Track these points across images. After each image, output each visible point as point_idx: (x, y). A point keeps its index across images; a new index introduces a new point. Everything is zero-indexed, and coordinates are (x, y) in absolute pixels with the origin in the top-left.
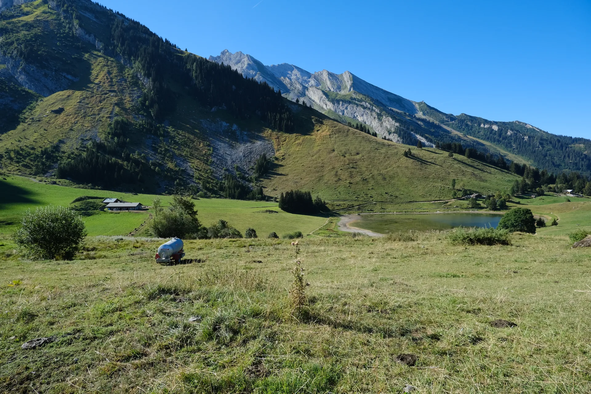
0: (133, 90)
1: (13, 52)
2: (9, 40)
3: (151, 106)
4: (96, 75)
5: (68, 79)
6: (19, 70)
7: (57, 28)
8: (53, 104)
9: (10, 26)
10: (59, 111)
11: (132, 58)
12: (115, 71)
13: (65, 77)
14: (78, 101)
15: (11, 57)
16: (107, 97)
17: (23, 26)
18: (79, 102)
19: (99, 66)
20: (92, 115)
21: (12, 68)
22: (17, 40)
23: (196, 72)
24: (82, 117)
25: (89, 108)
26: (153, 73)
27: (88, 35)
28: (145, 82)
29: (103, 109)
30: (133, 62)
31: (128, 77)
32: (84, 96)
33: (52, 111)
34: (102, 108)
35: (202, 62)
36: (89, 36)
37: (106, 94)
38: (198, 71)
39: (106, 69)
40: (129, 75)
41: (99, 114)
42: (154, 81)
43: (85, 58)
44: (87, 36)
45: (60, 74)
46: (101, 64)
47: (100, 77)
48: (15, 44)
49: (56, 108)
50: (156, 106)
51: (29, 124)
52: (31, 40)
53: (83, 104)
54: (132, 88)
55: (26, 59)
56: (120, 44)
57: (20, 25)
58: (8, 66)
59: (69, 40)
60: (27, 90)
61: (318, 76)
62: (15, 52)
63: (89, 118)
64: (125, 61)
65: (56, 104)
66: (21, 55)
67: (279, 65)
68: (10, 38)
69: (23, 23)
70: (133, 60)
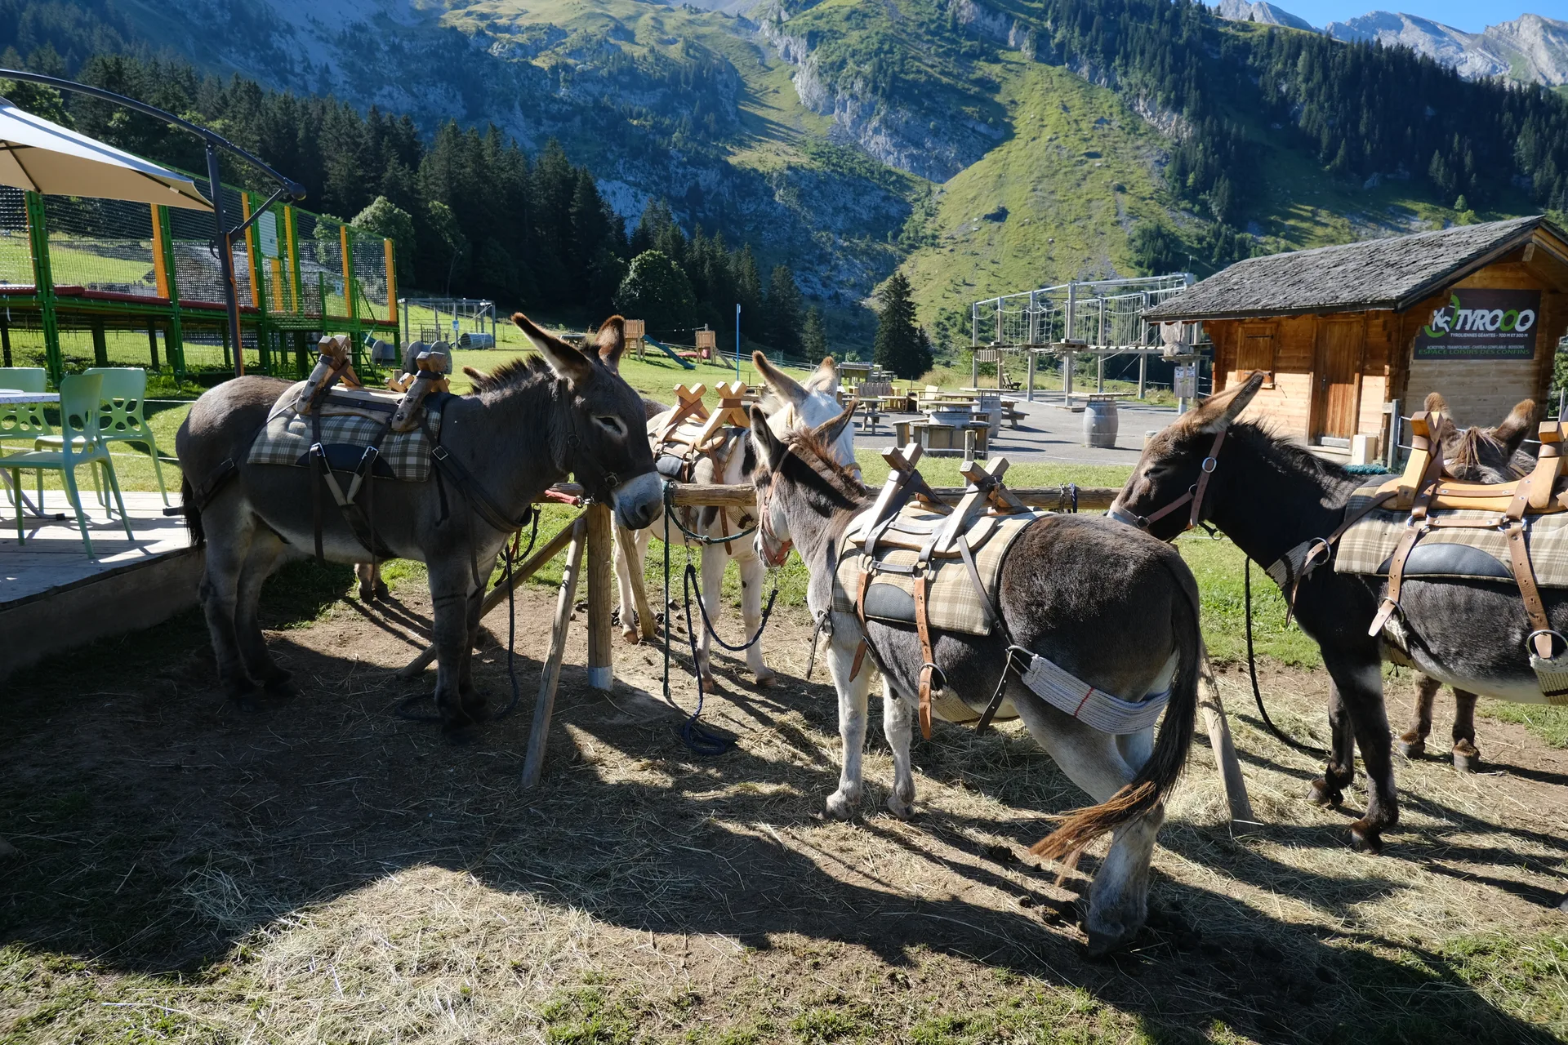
0: (1138, 148)
1: (853, 83)
2: (834, 58)
3: (1205, 184)
4: (1038, 117)
5: (981, 134)
6: (875, 123)
7: (911, 9)
8: (975, 198)
9: (822, 24)
10: (1000, 215)
11: (1117, 62)
12: (1076, 100)
13: (973, 130)
14: (1030, 188)
15: (852, 96)
16: (1090, 173)
17: (848, 18)
18: (1034, 190)
19: (1038, 95)
20: (1075, 220)
21: (853, 122)
22: (853, 55)
23: (1307, 80)
24: (1057, 227)
25: (1060, 201)
26: (1194, 95)
27: (991, 17)
28: (1163, 123)
29: (1094, 204)
30: (1120, 71)
31: (1111, 114)
32: (1036, 174)
33: (987, 217)
34: (1090, 201)
35: (1322, 48)
36: (994, 20)
37: (1081, 162)
38: (1318, 76)
39: (1054, 98)
40: (1111, 107)
41: (1090, 217)
42: (1198, 117)
43: (997, 75)
44: (988, 21)
45: (963, 125)
46: (1039, 87)
47: (1051, 121)
48: (851, 64)
49: (991, 209)
50: (1223, 186)
51: (952, 250)
52: (880, 50)
53: (1045, 195)
54: (1133, 142)
55: (888, 97)
56: (1077, 30)
57: (837, 17)
58: (840, 117)
59: (947, 40)
60: (893, 169)
61: (1499, 38)
62: (859, 85)
63: (1072, 228)
64: (1094, 70)
65: (983, 199)
66: (875, 90)
67: (1354, 20)
68: (832, 52)
69: (846, 11)
70: (1120, 66)
